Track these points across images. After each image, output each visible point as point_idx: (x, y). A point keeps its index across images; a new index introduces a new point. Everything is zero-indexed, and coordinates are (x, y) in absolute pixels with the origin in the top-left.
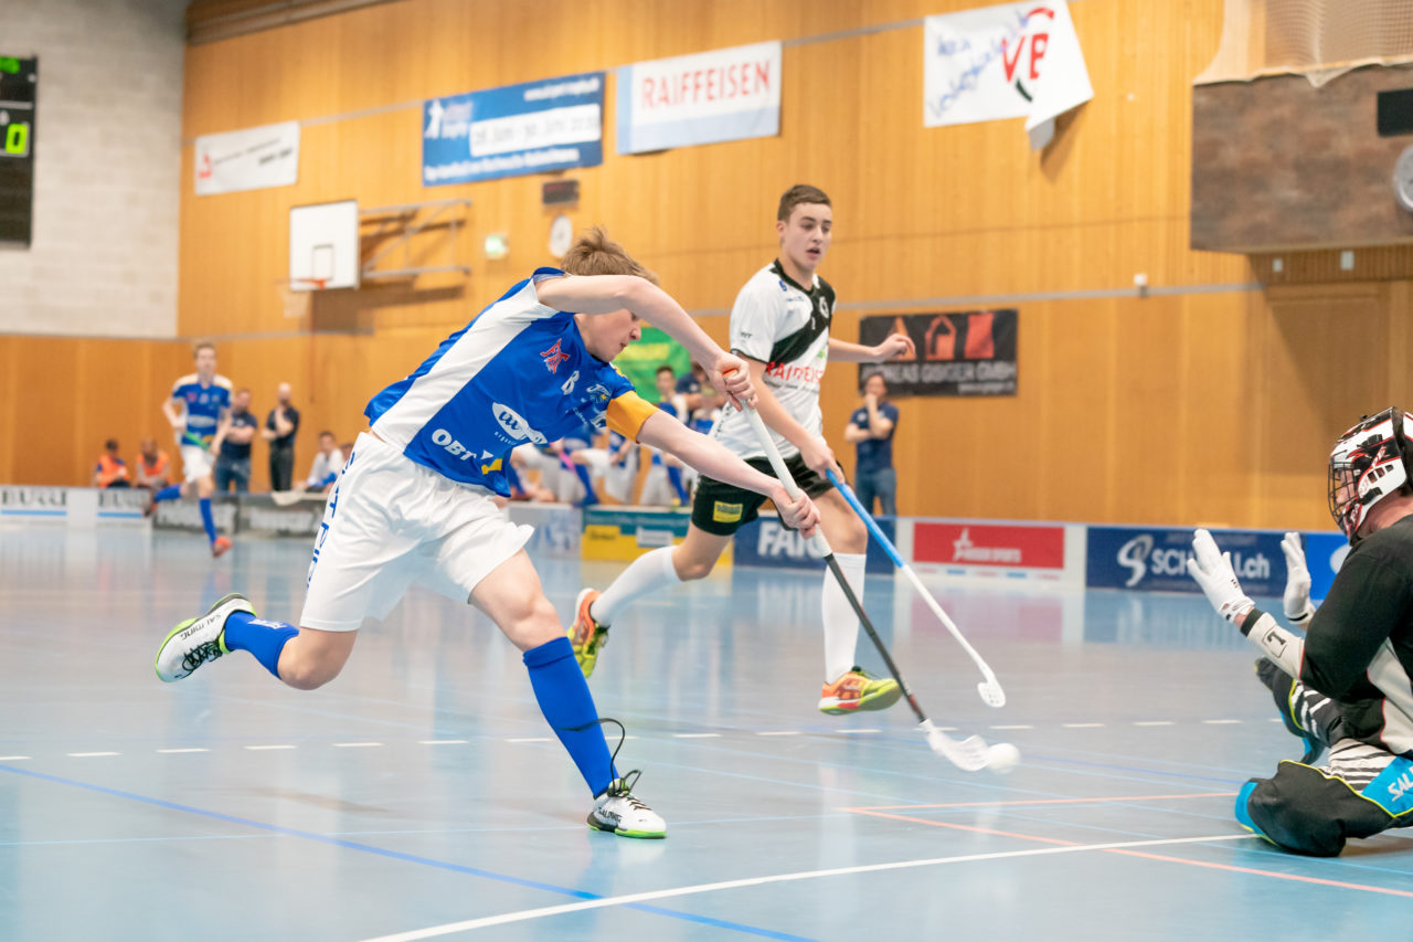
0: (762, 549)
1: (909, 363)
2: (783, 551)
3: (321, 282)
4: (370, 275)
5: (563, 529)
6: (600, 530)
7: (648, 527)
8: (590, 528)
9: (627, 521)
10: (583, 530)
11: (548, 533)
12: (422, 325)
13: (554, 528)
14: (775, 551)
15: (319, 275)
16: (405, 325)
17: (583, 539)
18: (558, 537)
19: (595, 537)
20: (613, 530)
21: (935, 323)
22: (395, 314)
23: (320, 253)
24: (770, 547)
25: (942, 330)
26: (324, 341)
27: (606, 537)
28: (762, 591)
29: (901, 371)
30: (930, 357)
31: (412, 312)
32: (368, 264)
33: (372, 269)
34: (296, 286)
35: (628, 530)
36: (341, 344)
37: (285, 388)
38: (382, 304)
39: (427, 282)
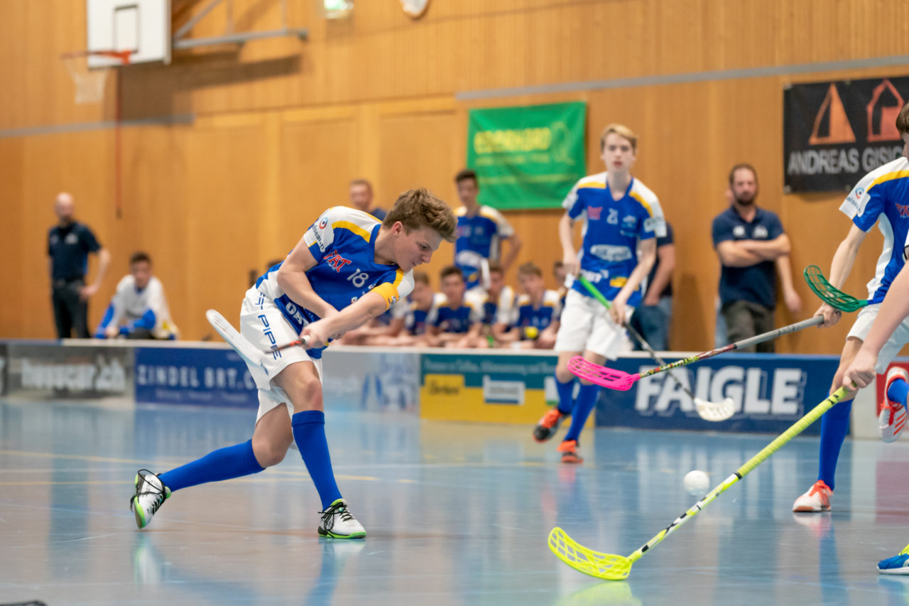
0: (642, 403)
1: (845, 147)
2: (674, 404)
3: (125, 55)
4: (183, 44)
5: (397, 381)
6: (442, 380)
7: (496, 377)
8: (430, 378)
9: (472, 368)
10: (422, 382)
11: (379, 386)
12: (251, 110)
13: (385, 378)
14: (662, 405)
15: (122, 46)
16: (231, 111)
17: (424, 395)
18: (392, 391)
19: (436, 390)
20: (456, 381)
21: (879, 90)
22: (216, 97)
23: (123, 15)
24: (653, 400)
25: (886, 100)
26: (131, 132)
27: (449, 391)
28: (643, 458)
29: (837, 157)
30: (872, 138)
31: (239, 93)
32: (182, 31)
33: (188, 35)
34: (94, 61)
35: (474, 381)
36: (154, 137)
37: (64, 199)
38: (201, 84)
39: (256, 52)
